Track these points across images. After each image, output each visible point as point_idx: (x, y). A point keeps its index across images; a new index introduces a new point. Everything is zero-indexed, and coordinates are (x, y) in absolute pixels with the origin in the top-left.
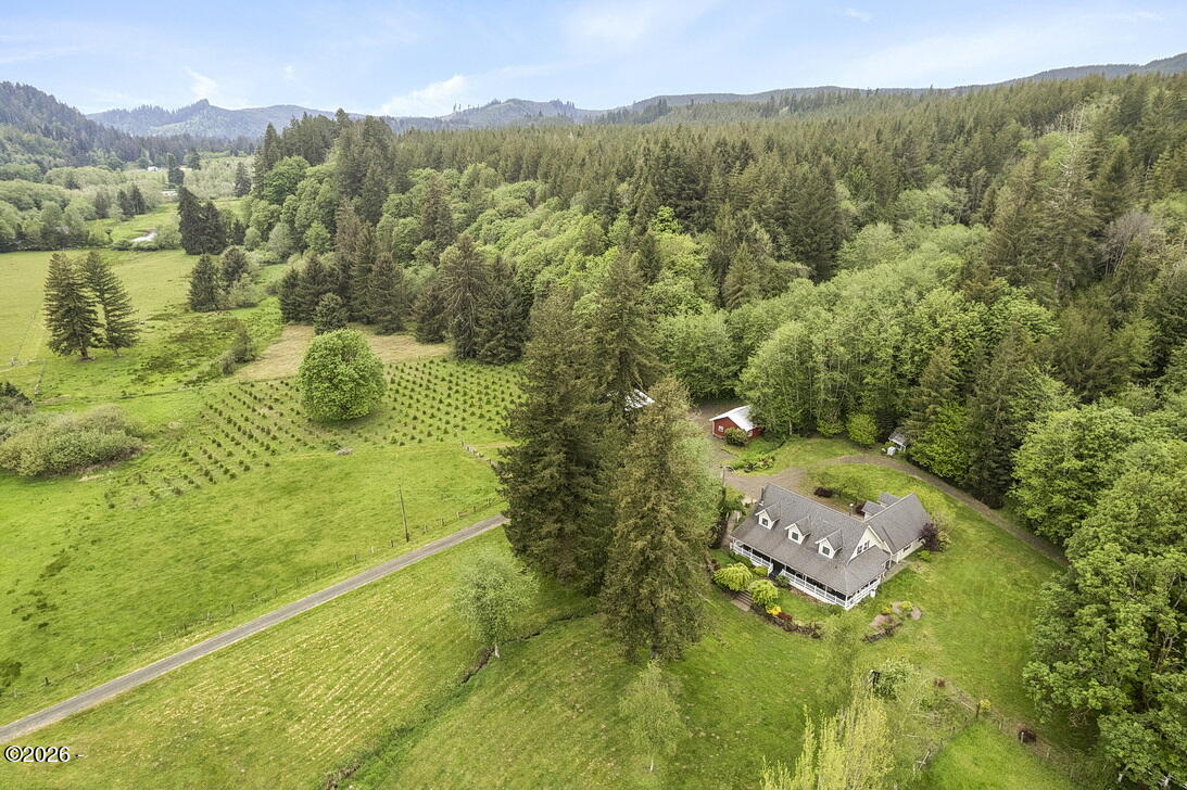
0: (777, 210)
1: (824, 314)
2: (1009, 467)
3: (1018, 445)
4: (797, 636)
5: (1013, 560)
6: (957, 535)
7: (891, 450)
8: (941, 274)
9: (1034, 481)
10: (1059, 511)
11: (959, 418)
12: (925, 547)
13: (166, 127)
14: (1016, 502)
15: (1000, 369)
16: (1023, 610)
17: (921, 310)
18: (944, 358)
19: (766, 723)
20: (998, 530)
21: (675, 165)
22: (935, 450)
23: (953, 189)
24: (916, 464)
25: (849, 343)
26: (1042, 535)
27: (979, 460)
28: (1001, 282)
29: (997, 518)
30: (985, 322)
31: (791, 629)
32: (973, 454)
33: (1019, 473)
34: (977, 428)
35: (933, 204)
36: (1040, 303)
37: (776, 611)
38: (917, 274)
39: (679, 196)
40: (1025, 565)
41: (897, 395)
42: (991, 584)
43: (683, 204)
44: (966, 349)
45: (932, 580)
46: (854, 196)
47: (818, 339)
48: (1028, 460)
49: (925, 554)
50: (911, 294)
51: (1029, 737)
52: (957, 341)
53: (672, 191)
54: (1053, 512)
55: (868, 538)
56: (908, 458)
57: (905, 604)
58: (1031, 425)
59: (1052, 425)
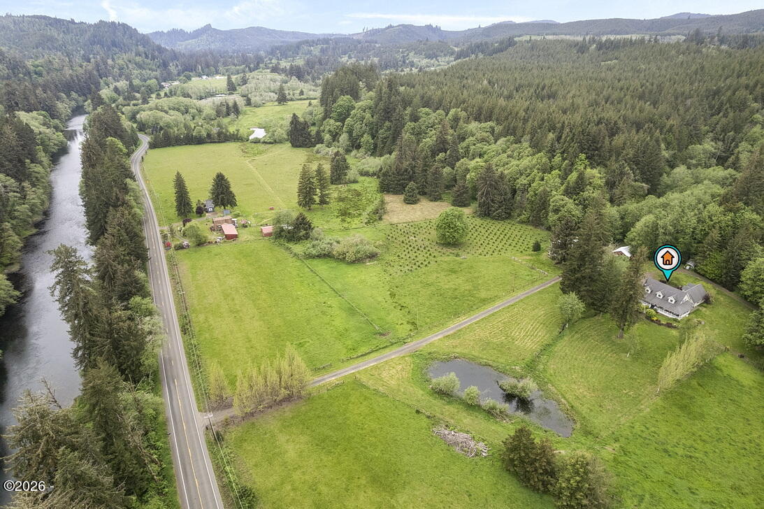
0: (634, 158)
1: (663, 212)
2: (739, 277)
3: (743, 268)
4: (662, 327)
5: (738, 309)
6: (716, 300)
7: (688, 267)
8: (713, 196)
9: (749, 282)
10: (757, 293)
11: (720, 257)
12: (705, 302)
13: (187, 42)
14: (741, 289)
15: (739, 240)
16: (741, 324)
17: (705, 214)
18: (715, 234)
19: (658, 348)
20: (732, 299)
21: (587, 135)
22: (709, 268)
23: (716, 143)
24: (699, 273)
25: (674, 226)
26: (750, 301)
27: (726, 273)
28: (741, 204)
29: (732, 294)
30: (733, 220)
31: (660, 324)
32: (724, 271)
33: (743, 279)
34: (727, 261)
35: (705, 152)
36: (757, 213)
37: (655, 319)
38: (702, 197)
39: (588, 149)
40: (742, 311)
41: (692, 246)
42: (729, 315)
43: (590, 153)
44: (724, 231)
45: (708, 313)
46: (667, 149)
47: (660, 223)
48: (747, 274)
49: (705, 305)
50: (701, 206)
51: (742, 357)
52: (721, 228)
53: (586, 147)
54: (755, 293)
55: (686, 298)
56: (695, 271)
57: (699, 319)
58: (749, 262)
59: (758, 262)
